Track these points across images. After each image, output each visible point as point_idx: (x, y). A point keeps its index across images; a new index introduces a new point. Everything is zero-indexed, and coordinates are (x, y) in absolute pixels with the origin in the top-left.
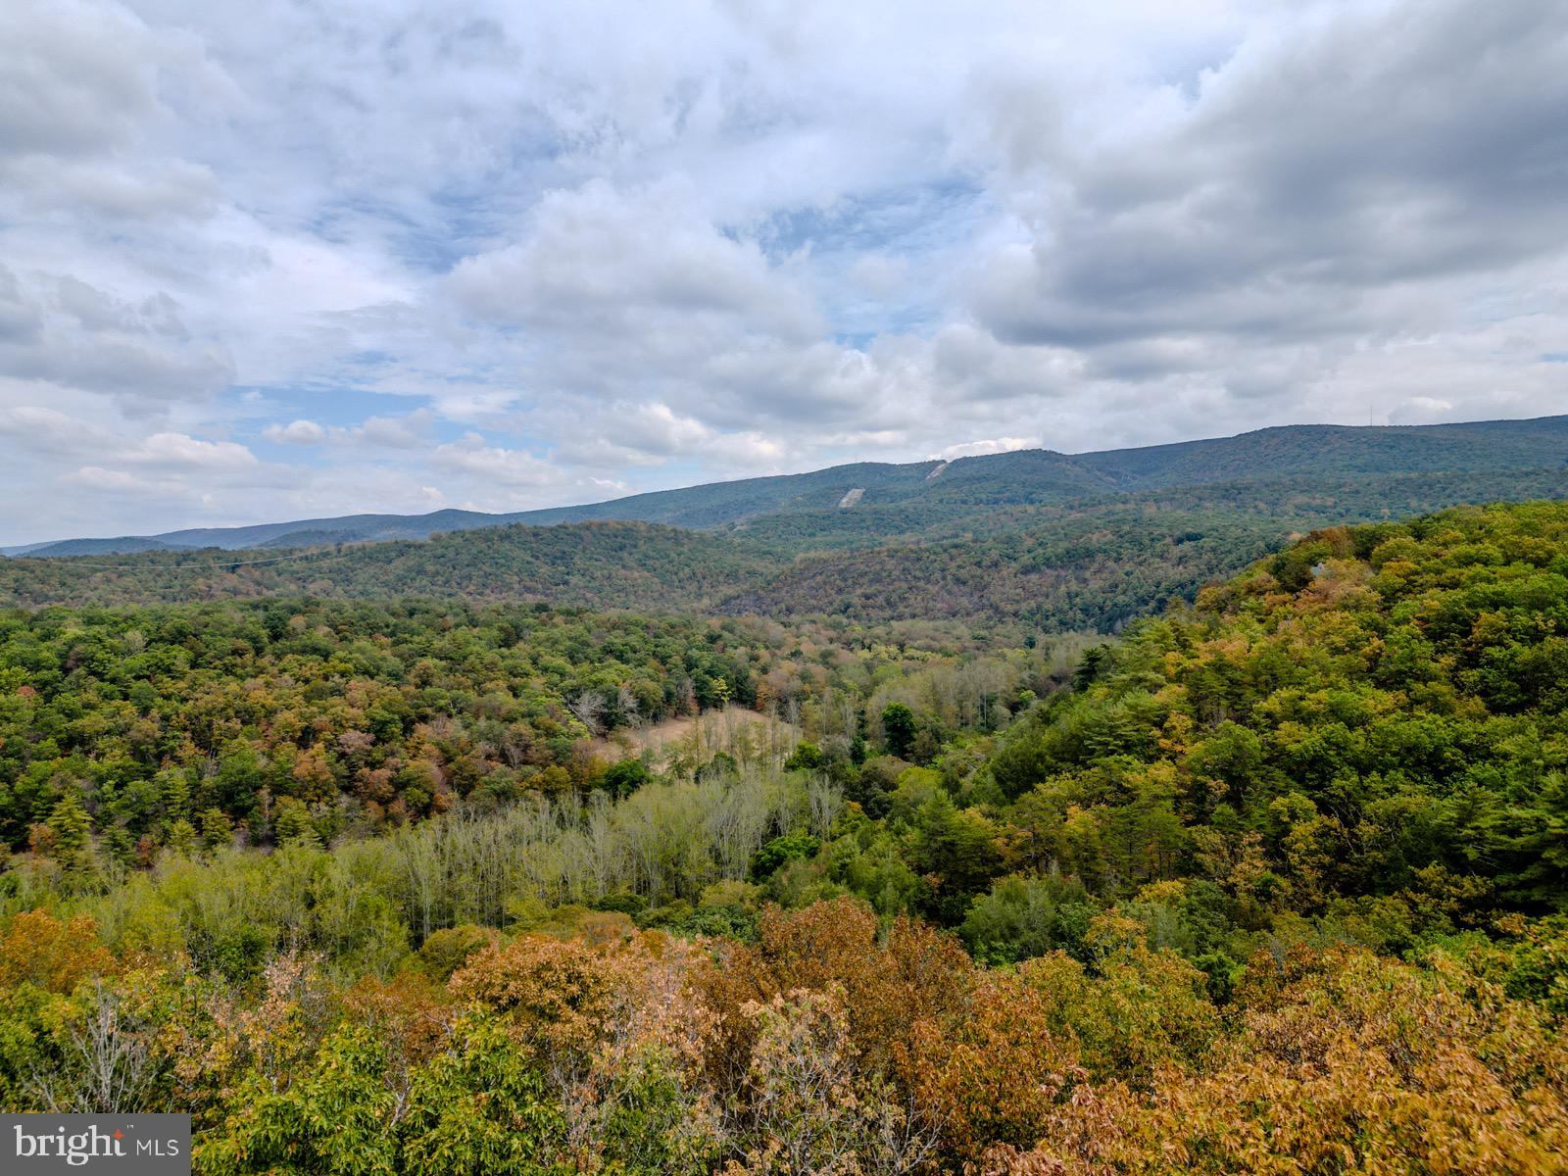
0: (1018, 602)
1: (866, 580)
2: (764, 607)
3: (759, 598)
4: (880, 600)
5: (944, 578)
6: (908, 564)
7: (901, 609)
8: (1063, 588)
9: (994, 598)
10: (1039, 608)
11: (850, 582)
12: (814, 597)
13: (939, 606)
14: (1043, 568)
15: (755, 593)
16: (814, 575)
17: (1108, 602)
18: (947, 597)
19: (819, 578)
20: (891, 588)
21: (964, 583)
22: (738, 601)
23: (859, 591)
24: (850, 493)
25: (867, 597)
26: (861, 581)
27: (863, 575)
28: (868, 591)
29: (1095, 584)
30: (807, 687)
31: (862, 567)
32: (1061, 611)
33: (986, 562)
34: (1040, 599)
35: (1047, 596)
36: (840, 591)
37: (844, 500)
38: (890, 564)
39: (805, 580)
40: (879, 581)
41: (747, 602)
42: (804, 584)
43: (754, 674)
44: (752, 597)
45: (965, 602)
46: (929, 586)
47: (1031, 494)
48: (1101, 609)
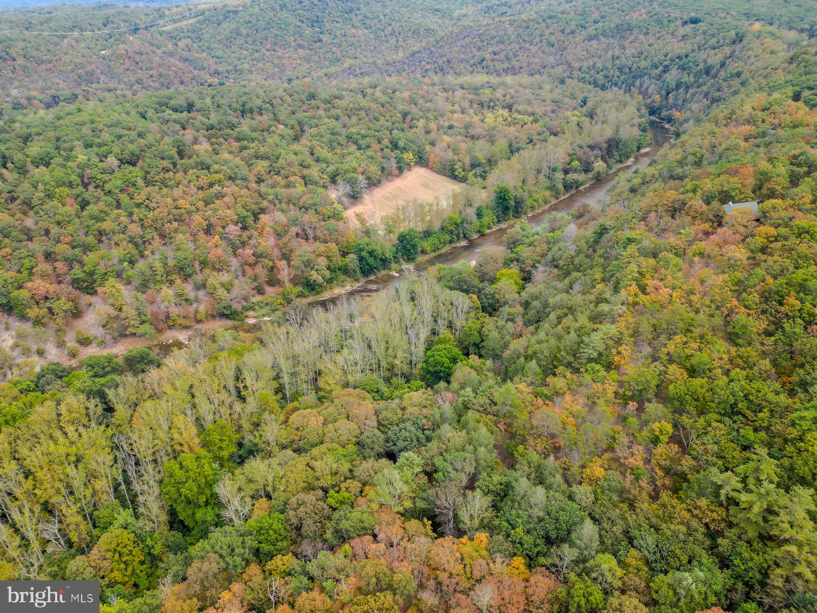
0: (582, 60)
1: (495, 41)
3: (432, 52)
4: (502, 56)
5: (541, 42)
7: (514, 63)
8: (610, 53)
9: (569, 58)
10: (594, 64)
11: (485, 43)
14: (601, 37)
15: (430, 49)
16: (465, 37)
17: (635, 65)
18: (542, 55)
19: (467, 39)
20: (509, 48)
21: (553, 46)
22: (419, 55)
23: (490, 49)
25: (495, 54)
26: (492, 42)
28: (496, 49)
29: (629, 52)
30: (456, 157)
31: (493, 32)
32: (606, 68)
33: (568, 30)
34: (596, 59)
35: (600, 58)
36: (479, 49)
41: (424, 55)
42: (458, 43)
43: (428, 148)
44: (428, 52)
45: (551, 59)
46: (532, 47)
48: (630, 69)
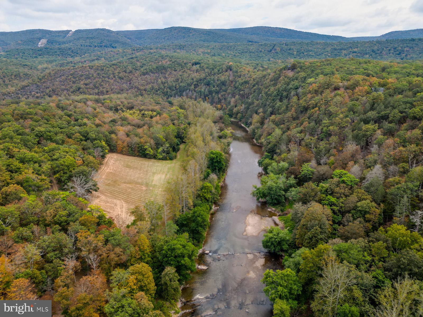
0: (145, 85)
1: (83, 78)
2: (41, 90)
3: (38, 86)
4: (91, 85)
5: (114, 77)
6: (99, 72)
9: (136, 84)
10: (153, 87)
11: (77, 79)
12: (64, 85)
13: (115, 87)
14: (150, 73)
15: (36, 84)
16: (61, 76)
17: (177, 85)
18: (118, 84)
19: (63, 77)
20: (95, 81)
21: (123, 79)
22: (28, 88)
23: (82, 82)
24: (41, 41)
25: (86, 85)
26: (82, 78)
27: (82, 76)
28: (86, 82)
29: (170, 79)
31: (80, 73)
33: (128, 71)
34: (152, 84)
35: (154, 83)
36: (74, 82)
37: (40, 43)
38: (92, 71)
39: (57, 78)
40: (89, 78)
41: (33, 88)
42: (57, 80)
44: (35, 86)
45: (125, 86)
46: (110, 80)
47: (112, 44)
